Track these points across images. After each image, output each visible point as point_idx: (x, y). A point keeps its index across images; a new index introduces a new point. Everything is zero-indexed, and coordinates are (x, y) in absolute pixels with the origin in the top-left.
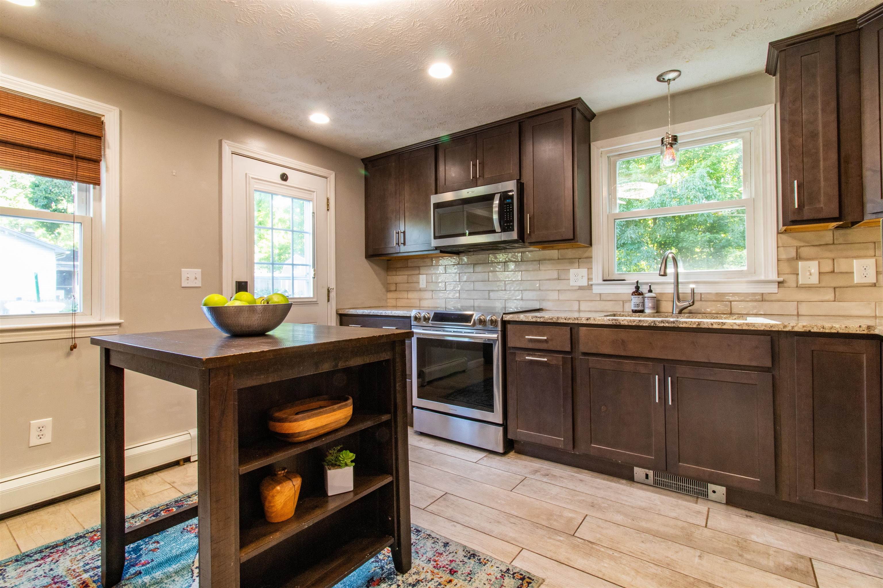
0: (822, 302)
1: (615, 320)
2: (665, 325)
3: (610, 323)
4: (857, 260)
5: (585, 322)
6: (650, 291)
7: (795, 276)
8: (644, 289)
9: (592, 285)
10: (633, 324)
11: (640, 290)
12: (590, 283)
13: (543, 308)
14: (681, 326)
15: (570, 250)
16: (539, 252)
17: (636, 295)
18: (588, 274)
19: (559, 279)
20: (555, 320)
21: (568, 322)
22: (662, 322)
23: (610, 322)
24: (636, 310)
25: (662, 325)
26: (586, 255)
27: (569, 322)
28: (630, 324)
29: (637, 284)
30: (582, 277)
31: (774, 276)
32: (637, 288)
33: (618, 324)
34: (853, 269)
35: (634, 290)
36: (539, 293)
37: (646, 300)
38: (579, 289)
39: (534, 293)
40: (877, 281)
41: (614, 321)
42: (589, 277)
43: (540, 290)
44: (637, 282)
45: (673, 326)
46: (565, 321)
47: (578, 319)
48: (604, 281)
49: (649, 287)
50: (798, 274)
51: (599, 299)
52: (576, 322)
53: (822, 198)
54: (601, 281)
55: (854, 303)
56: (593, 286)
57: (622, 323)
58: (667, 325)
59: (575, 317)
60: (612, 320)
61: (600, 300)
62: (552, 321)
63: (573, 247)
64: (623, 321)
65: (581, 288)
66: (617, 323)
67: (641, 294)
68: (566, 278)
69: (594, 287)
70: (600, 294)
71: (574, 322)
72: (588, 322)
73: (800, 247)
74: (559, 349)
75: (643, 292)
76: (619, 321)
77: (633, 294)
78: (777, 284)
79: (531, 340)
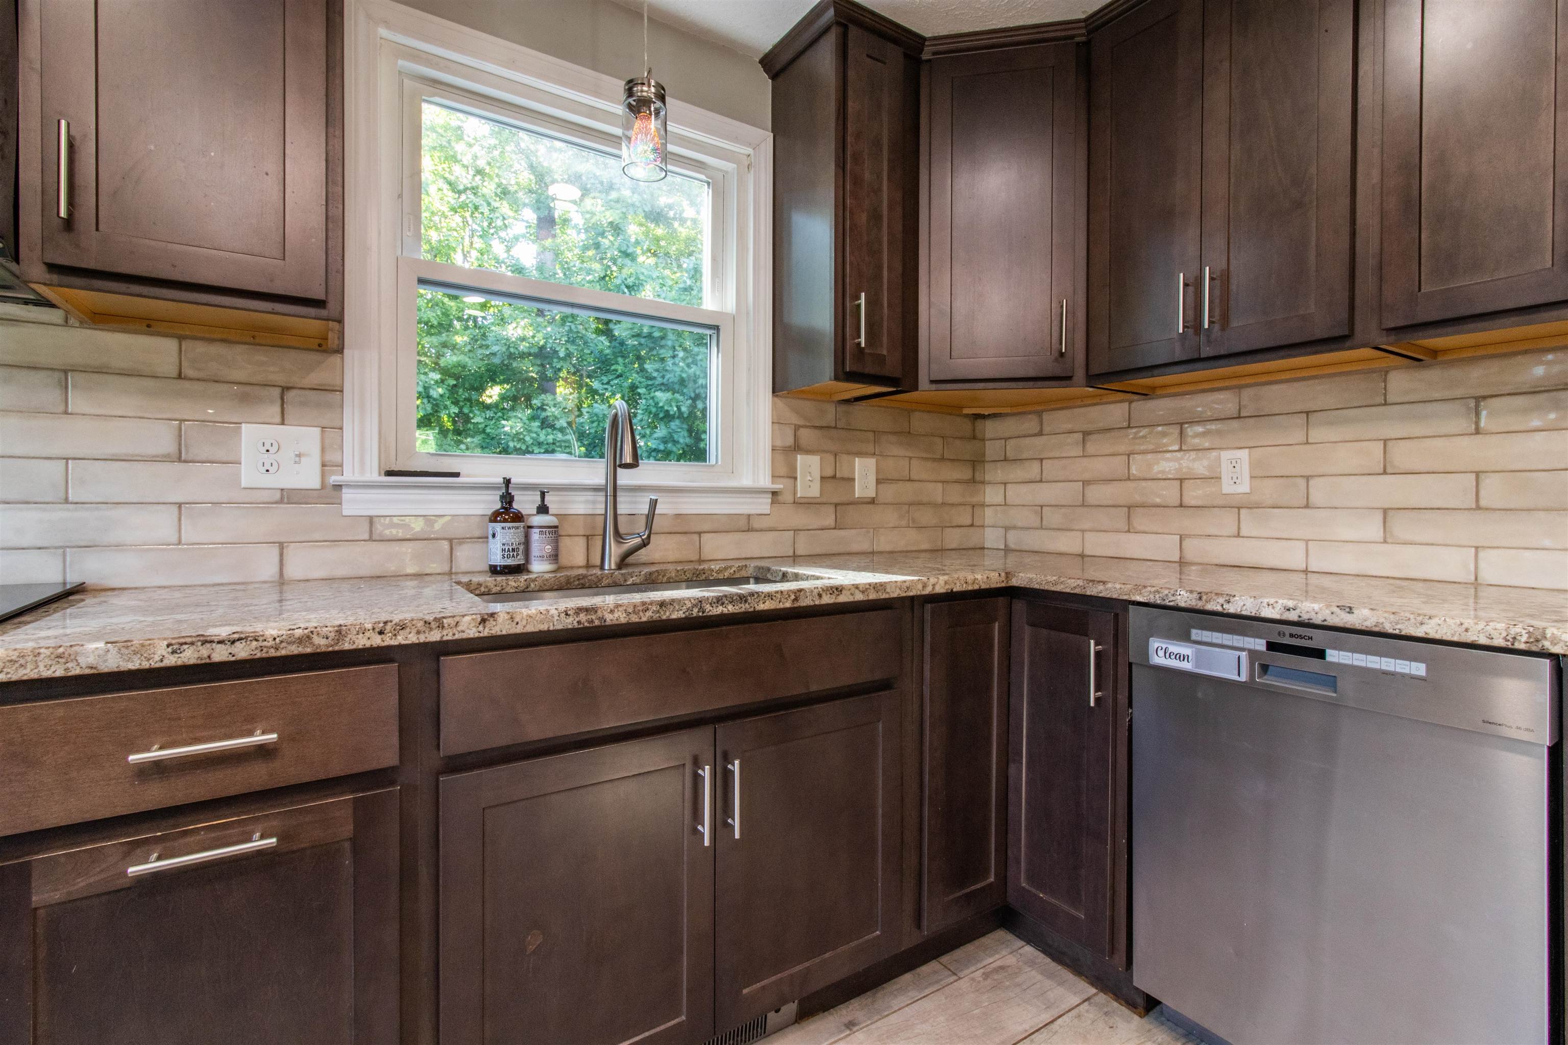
0: (822, 529)
1: (587, 610)
2: (725, 610)
3: (570, 623)
4: (862, 459)
5: (472, 633)
6: (543, 509)
7: (792, 481)
8: (525, 503)
9: (338, 487)
10: (644, 619)
11: (515, 505)
12: (334, 479)
13: (90, 580)
14: (762, 607)
15: (239, 349)
16: (63, 333)
17: (505, 521)
18: (323, 450)
19: (180, 460)
20: (323, 642)
21: (394, 642)
22: (719, 600)
23: (570, 620)
24: (505, 567)
25: (719, 610)
26: (315, 378)
27: (400, 640)
28: (634, 619)
29: (507, 487)
30: (299, 456)
31: (764, 480)
32: (507, 499)
33: (597, 623)
34: (854, 473)
35: (498, 506)
36: (60, 514)
37: (535, 535)
38: (281, 501)
39: (31, 515)
40: (877, 495)
41: (583, 617)
42: (329, 457)
43: (66, 501)
44: (507, 482)
45: (743, 610)
46: (377, 641)
47: (441, 626)
48: (390, 473)
49: (539, 498)
50: (795, 478)
51: (366, 536)
52: (435, 636)
53: (885, 339)
54: (374, 475)
55: (853, 531)
56: (344, 490)
57: (610, 619)
58: (731, 609)
59: (430, 618)
60: (580, 610)
61: (371, 539)
62: (309, 650)
63: (257, 341)
64: (612, 612)
65: (288, 497)
66: (592, 621)
67: (518, 517)
68: (221, 454)
69: (347, 494)
70: (371, 519)
71: (422, 638)
72: (486, 633)
73: (800, 426)
74: (337, 769)
75: (524, 512)
76: (599, 614)
77: (495, 517)
78: (770, 496)
79: (159, 768)
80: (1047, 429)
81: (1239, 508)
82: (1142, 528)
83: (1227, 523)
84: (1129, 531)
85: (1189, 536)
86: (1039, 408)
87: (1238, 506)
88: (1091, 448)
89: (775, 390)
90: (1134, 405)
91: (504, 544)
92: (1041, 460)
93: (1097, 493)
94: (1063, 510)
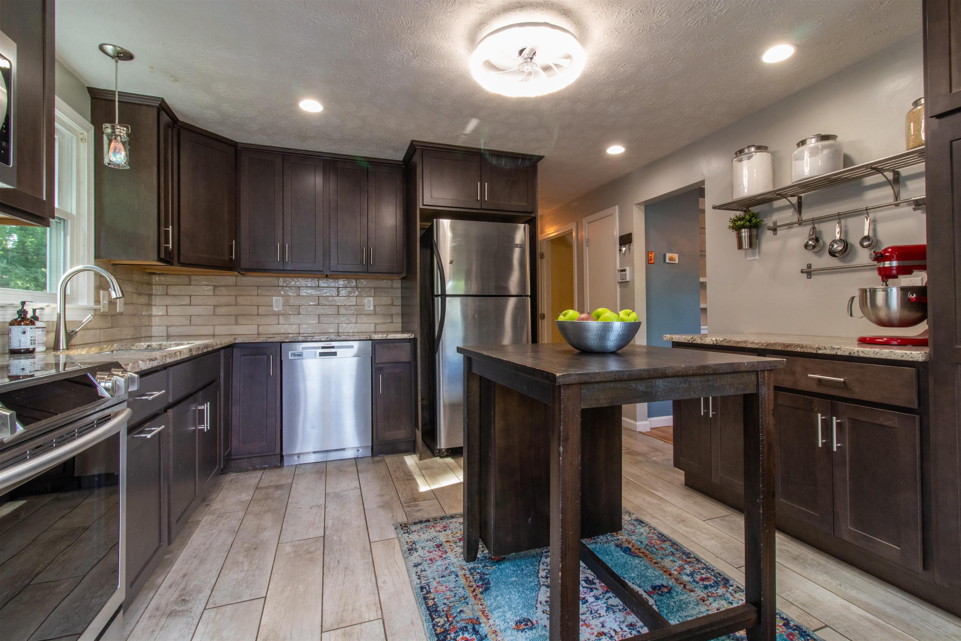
0: (108, 328)
31: (92, 304)
40: (124, 311)
50: (100, 302)
55: (116, 329)
78: (94, 311)
80: (193, 283)
81: (279, 315)
82: (241, 323)
83: (274, 320)
84: (236, 324)
85: (260, 325)
86: (189, 273)
87: (278, 314)
88: (217, 292)
89: (95, 258)
90: (238, 278)
91: (31, 337)
92: (191, 296)
93: (220, 310)
94: (203, 317)
